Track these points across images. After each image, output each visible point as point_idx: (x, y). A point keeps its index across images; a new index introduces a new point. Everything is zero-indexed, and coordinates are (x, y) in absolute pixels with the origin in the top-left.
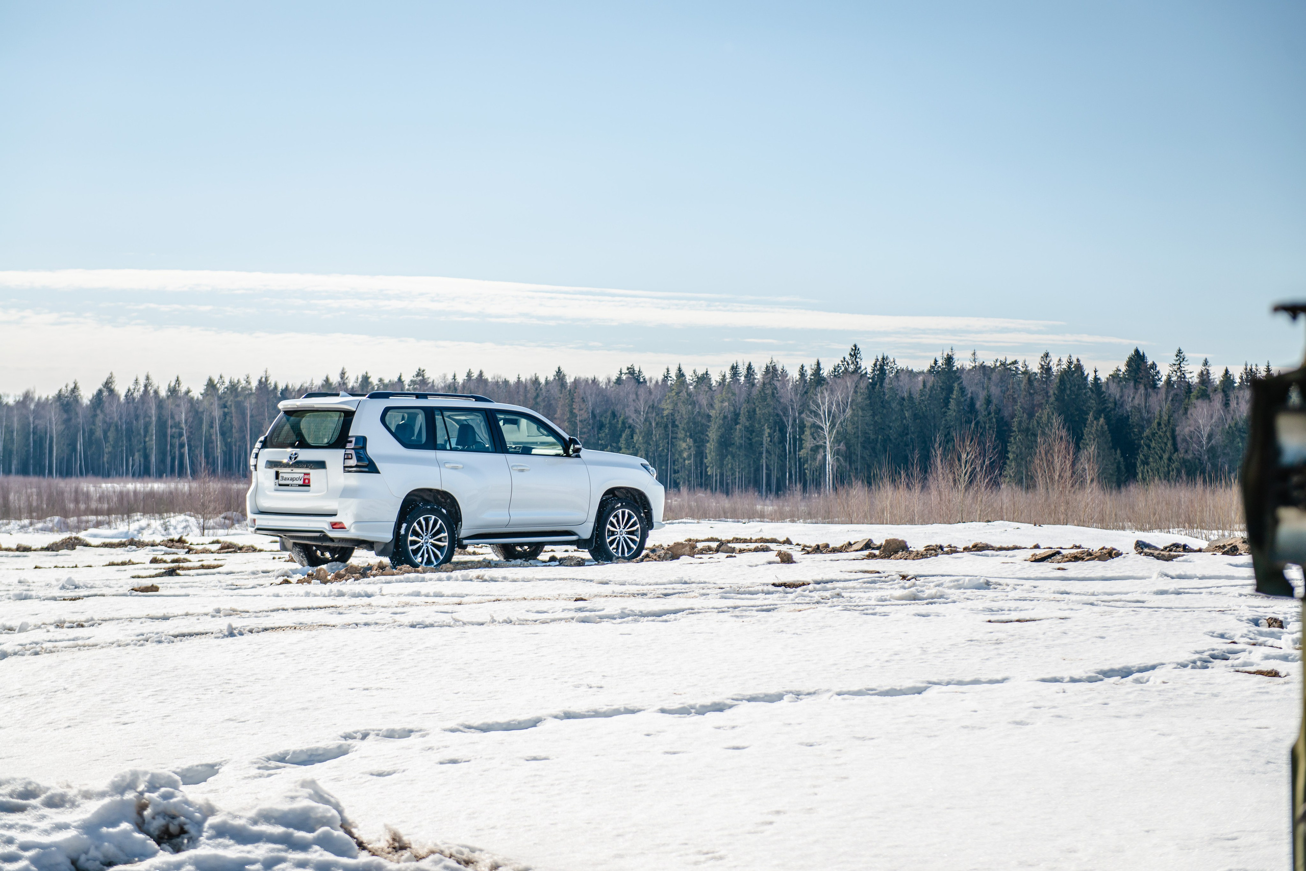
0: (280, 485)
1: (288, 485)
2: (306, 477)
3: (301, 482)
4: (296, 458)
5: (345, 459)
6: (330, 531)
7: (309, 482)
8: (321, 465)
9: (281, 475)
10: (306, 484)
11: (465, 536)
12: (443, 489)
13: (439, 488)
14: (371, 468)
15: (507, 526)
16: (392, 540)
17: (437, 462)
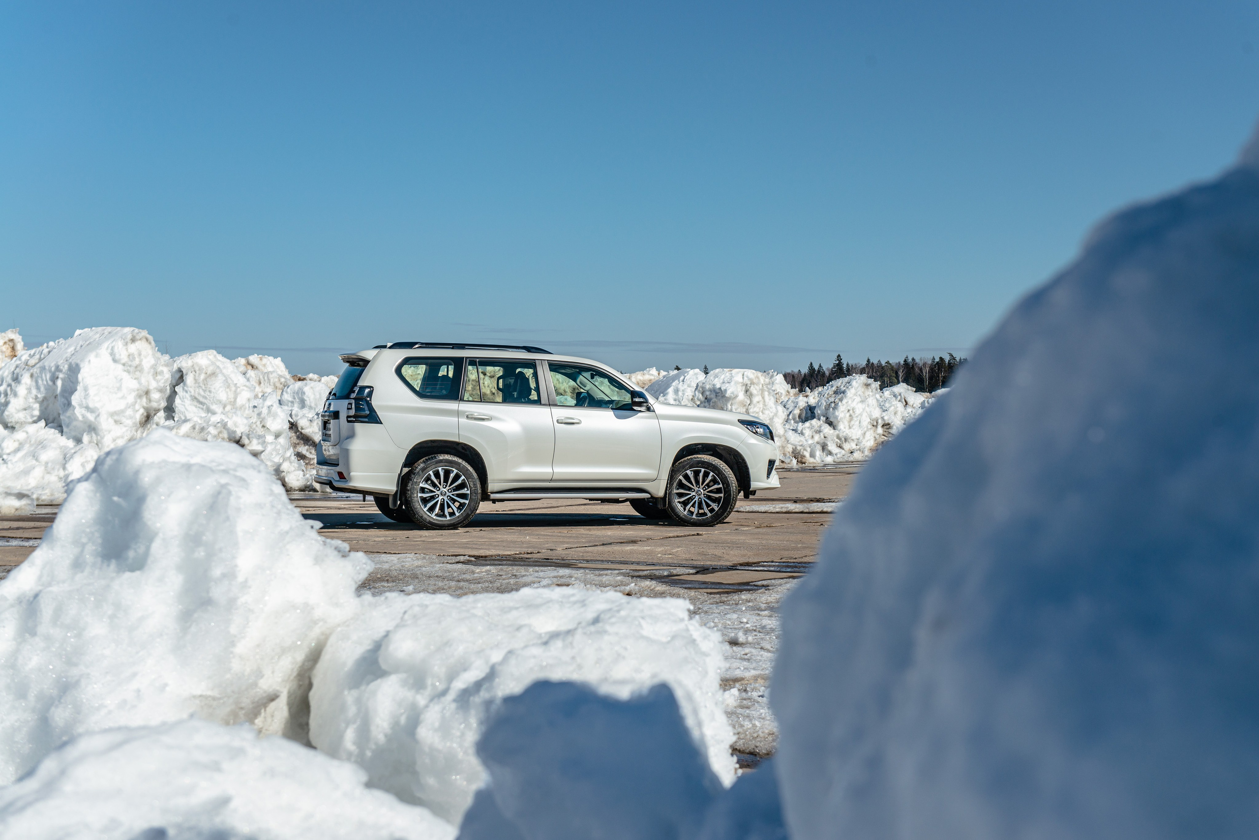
5: (348, 409)
6: (337, 481)
11: (496, 490)
12: (461, 441)
13: (457, 440)
14: (373, 418)
15: (551, 480)
16: (397, 492)
17: (458, 413)
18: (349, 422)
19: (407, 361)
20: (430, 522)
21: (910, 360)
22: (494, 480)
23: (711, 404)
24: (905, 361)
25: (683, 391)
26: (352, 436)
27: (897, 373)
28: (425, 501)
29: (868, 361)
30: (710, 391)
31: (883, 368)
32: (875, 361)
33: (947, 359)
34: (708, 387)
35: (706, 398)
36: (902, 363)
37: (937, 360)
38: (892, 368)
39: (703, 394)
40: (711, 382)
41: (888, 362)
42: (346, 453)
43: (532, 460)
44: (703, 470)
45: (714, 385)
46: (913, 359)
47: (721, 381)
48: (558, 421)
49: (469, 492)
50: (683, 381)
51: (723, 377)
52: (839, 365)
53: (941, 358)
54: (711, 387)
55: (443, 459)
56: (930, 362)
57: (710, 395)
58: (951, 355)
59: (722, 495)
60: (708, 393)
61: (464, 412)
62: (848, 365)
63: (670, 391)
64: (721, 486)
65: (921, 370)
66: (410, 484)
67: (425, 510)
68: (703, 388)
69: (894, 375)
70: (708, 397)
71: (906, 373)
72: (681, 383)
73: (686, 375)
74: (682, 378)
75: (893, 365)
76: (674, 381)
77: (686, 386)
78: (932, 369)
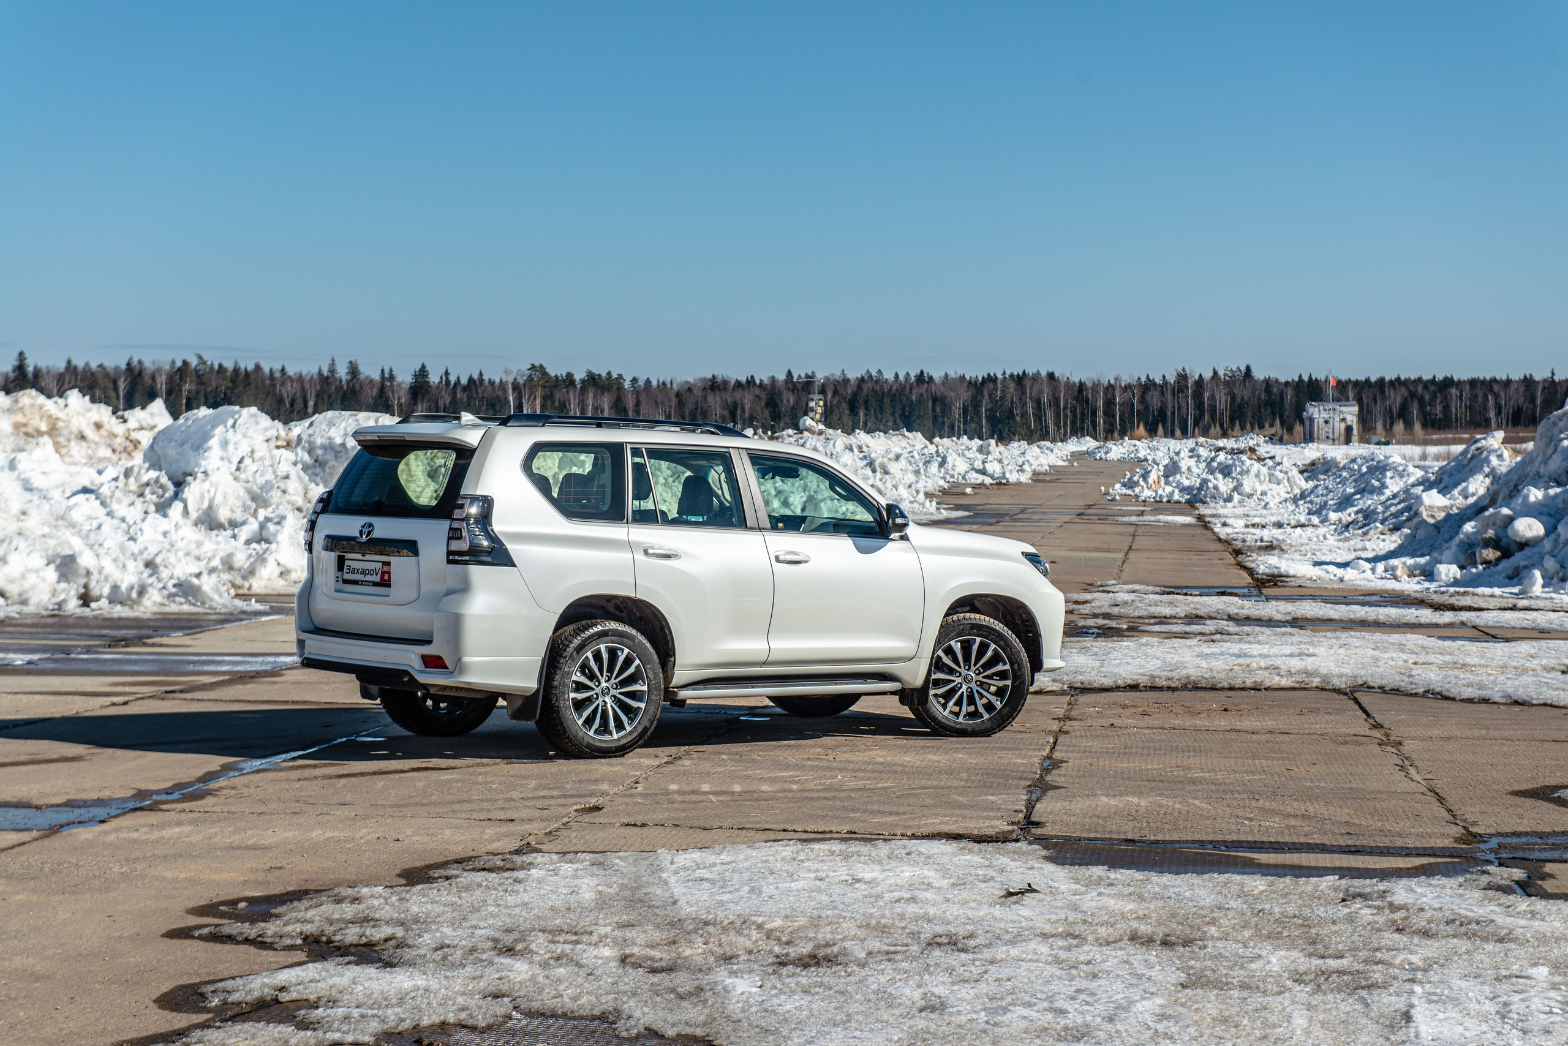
0: (345, 582)
1: (355, 582)
2: (386, 568)
3: (377, 579)
4: (369, 533)
5: (449, 538)
6: (421, 672)
7: (389, 579)
8: (411, 547)
9: (347, 563)
10: (385, 583)
11: (682, 683)
12: (639, 596)
13: (632, 594)
14: (499, 556)
15: (765, 663)
16: (538, 690)
17: (630, 546)
18: (449, 562)
19: (538, 448)
20: (589, 746)
21: (135, 362)
22: (683, 666)
23: (327, 471)
24: (129, 364)
25: (235, 443)
26: (464, 588)
27: (115, 382)
28: (579, 705)
29: (69, 362)
30: (324, 447)
31: (93, 374)
32: (80, 363)
33: (194, 362)
34: (319, 441)
35: (316, 461)
36: (123, 366)
37: (179, 364)
38: (107, 375)
39: (310, 452)
40: (323, 433)
41: (101, 366)
42: (455, 623)
43: (740, 627)
44: (978, 640)
45: (330, 438)
46: (140, 362)
47: (342, 432)
48: (777, 559)
49: (645, 688)
50: (233, 426)
51: (343, 425)
52: (20, 368)
53: (185, 363)
54: (326, 442)
55: (610, 630)
56: (167, 367)
57: (324, 454)
58: (200, 357)
59: (1009, 683)
60: (320, 452)
61: (638, 544)
62: (35, 367)
63: (214, 442)
64: (1008, 667)
65: (153, 378)
66: (558, 677)
67: (580, 722)
68: (310, 443)
69: (111, 385)
70: (320, 458)
71: (130, 383)
72: (231, 430)
73: (236, 416)
74: (230, 422)
75: (109, 369)
76: (214, 427)
77: (239, 436)
78: (170, 378)
